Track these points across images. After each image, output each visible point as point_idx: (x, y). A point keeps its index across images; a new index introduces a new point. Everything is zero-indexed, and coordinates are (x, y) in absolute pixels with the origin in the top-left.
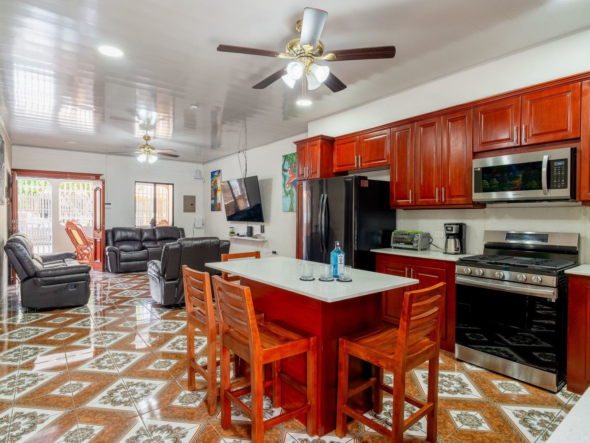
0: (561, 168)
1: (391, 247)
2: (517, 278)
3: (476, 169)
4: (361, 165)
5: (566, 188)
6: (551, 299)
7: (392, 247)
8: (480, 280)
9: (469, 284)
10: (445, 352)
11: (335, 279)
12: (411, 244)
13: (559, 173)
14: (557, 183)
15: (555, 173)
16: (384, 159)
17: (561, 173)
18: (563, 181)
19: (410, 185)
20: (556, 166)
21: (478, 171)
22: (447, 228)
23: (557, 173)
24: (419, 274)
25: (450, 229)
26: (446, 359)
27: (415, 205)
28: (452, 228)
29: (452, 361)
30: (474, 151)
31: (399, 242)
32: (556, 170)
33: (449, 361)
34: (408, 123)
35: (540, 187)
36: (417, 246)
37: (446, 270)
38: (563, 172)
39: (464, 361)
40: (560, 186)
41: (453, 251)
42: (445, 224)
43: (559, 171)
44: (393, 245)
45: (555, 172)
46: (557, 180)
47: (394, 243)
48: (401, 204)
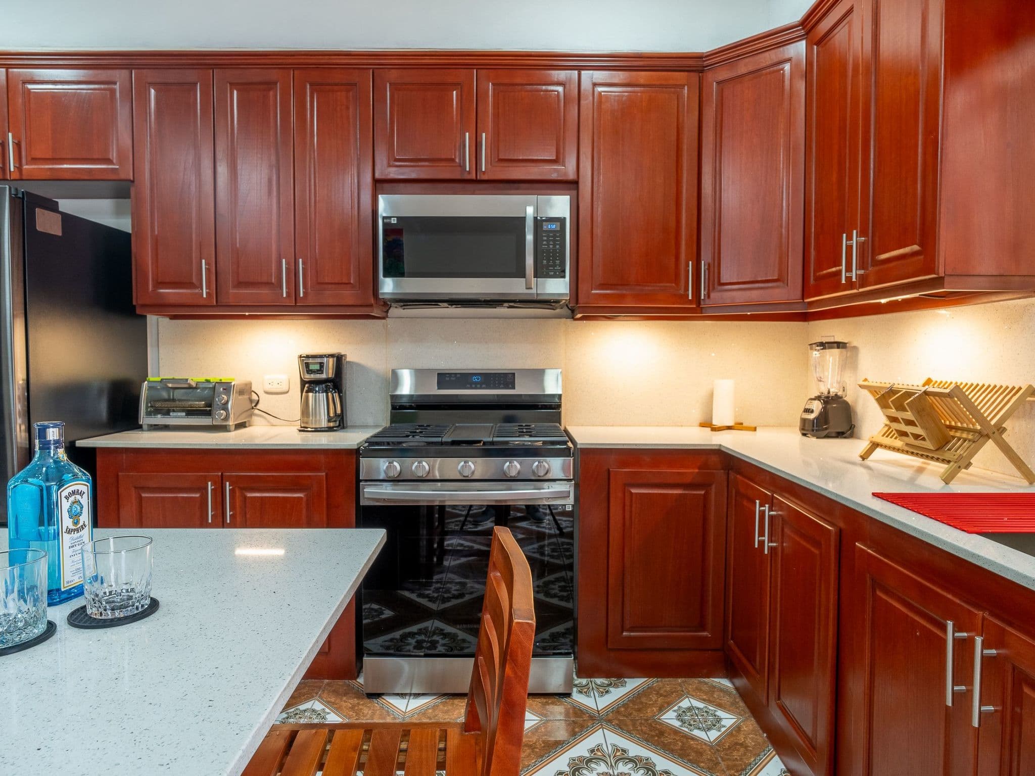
0: (555, 236)
1: (139, 427)
2: (504, 473)
3: (388, 221)
4: (19, 168)
5: (564, 277)
6: (565, 505)
7: (145, 427)
8: (422, 487)
9: (389, 500)
10: (328, 684)
11: (59, 614)
12: (208, 413)
13: (551, 246)
14: (548, 266)
15: (545, 245)
16: (108, 161)
17: (554, 245)
18: (558, 262)
19: (200, 246)
20: (546, 231)
21: (390, 224)
22: (307, 365)
23: (548, 245)
24: (249, 495)
25: (317, 367)
26: (344, 704)
27: (218, 305)
28: (321, 365)
29: (358, 704)
30: (377, 176)
31: (167, 413)
32: (545, 238)
33: (352, 708)
34: (192, 66)
35: (521, 273)
36: (227, 418)
37: (327, 475)
38: (558, 244)
39: (383, 694)
40: (552, 273)
41: (324, 423)
42: (301, 357)
43: (551, 243)
44: (144, 420)
45: (544, 243)
46: (548, 261)
47: (149, 414)
48: (172, 300)
